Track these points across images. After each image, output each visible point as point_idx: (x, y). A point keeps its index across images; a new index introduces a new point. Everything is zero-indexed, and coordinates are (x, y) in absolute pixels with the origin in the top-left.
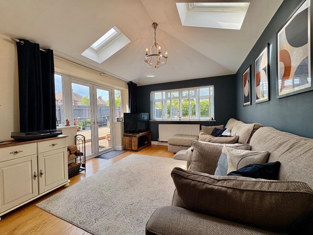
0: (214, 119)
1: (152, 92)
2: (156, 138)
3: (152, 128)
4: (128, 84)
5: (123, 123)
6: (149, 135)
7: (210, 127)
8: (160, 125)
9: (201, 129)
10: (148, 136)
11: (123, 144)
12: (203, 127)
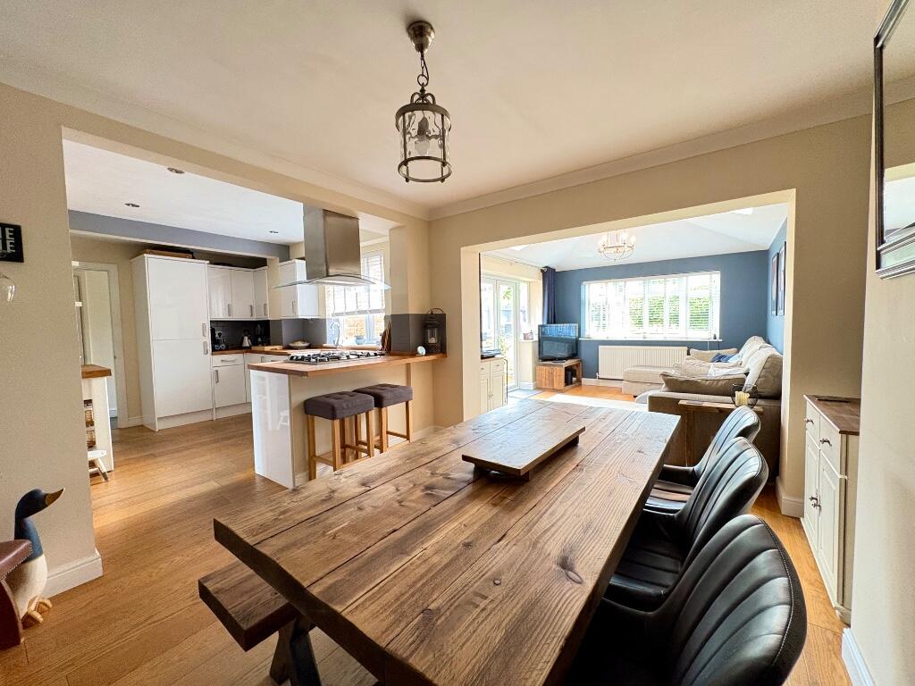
0: (718, 336)
1: (584, 283)
2: (593, 373)
3: (584, 352)
4: (542, 271)
5: (537, 344)
6: (577, 365)
7: (709, 352)
8: (600, 347)
9: (688, 354)
10: (575, 368)
11: (535, 379)
12: (692, 351)
